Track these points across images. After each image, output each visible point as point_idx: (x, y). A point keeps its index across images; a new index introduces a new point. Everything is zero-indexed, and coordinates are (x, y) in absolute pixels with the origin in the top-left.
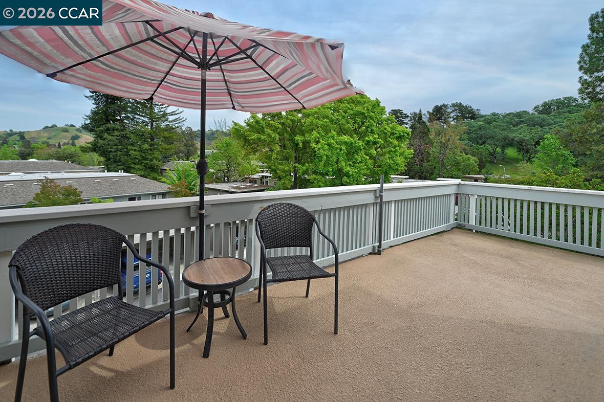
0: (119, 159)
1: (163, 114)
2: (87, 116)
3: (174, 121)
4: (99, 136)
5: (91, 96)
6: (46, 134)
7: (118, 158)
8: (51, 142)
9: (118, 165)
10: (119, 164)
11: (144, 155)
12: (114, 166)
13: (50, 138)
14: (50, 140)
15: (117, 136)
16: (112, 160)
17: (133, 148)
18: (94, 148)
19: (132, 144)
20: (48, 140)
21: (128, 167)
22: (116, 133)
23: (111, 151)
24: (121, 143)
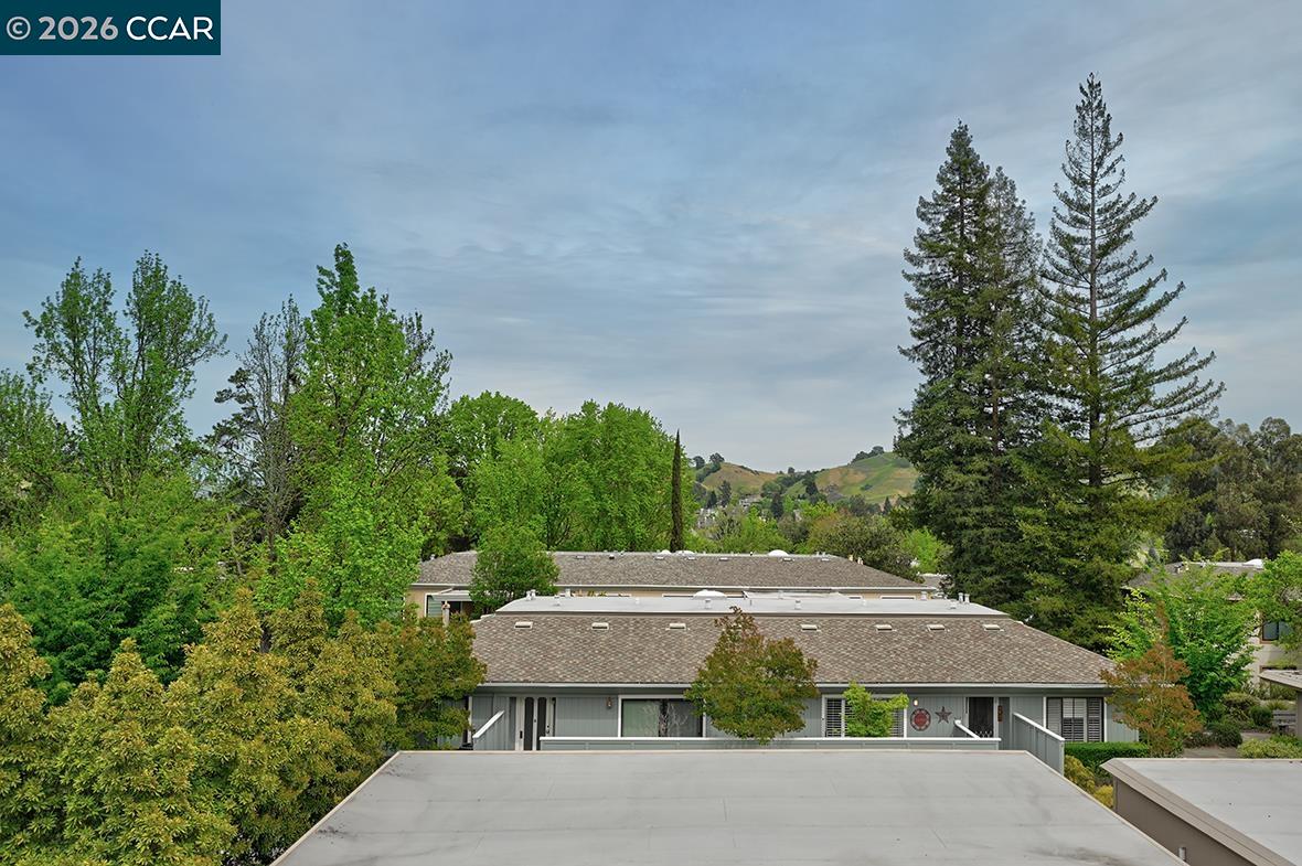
2: (905, 414)
6: (860, 477)
8: (871, 498)
13: (866, 488)
14: (868, 492)
20: (863, 494)
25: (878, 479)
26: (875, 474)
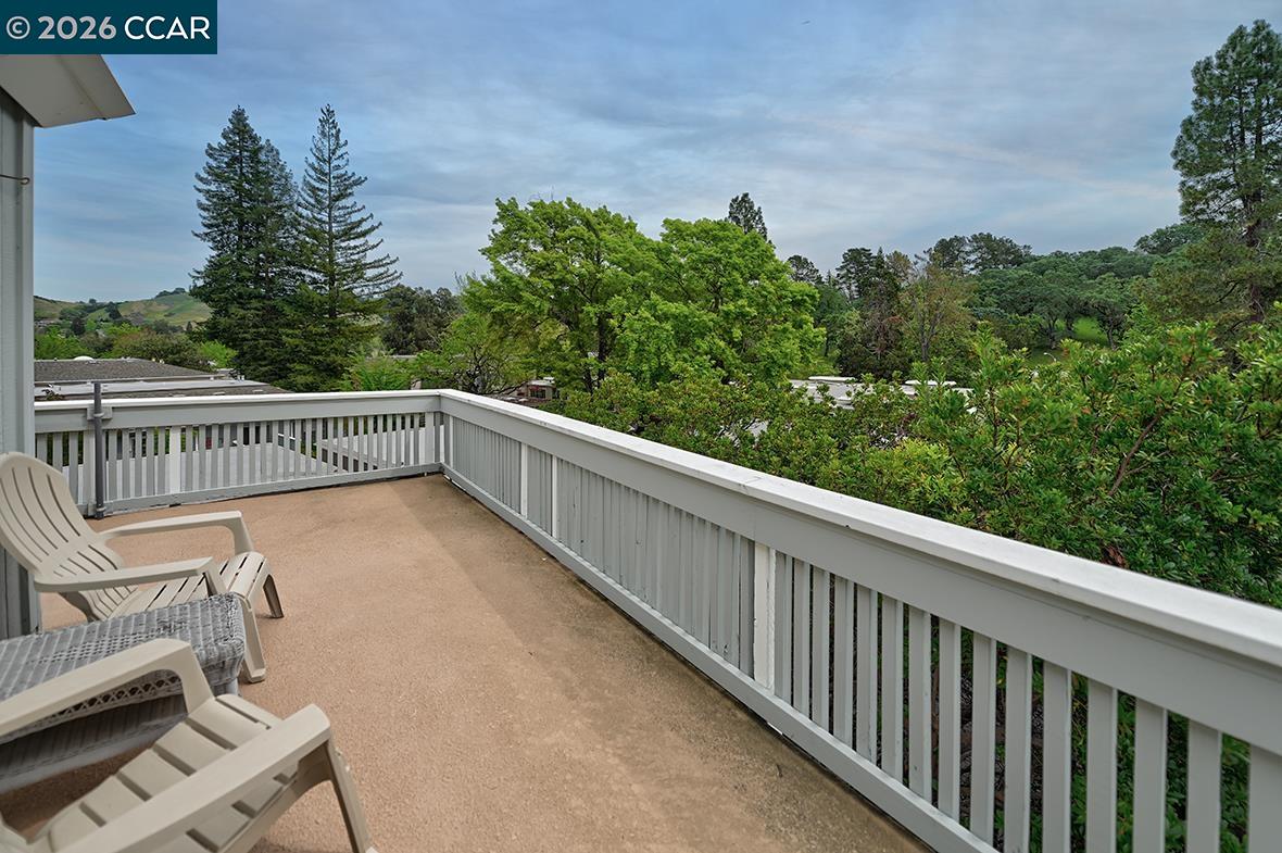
0: (262, 354)
1: (355, 266)
2: (198, 273)
3: (376, 277)
4: (221, 311)
5: (206, 234)
6: (163, 307)
7: (259, 352)
8: (173, 322)
9: (261, 366)
10: (263, 363)
11: (312, 345)
12: (252, 368)
13: (170, 315)
14: (171, 318)
15: (256, 309)
16: (248, 356)
17: (291, 332)
18: (213, 332)
19: (288, 325)
20: (166, 319)
21: (281, 370)
22: (255, 303)
23: (245, 339)
24: (264, 323)
25: (180, 310)
26: (178, 306)
